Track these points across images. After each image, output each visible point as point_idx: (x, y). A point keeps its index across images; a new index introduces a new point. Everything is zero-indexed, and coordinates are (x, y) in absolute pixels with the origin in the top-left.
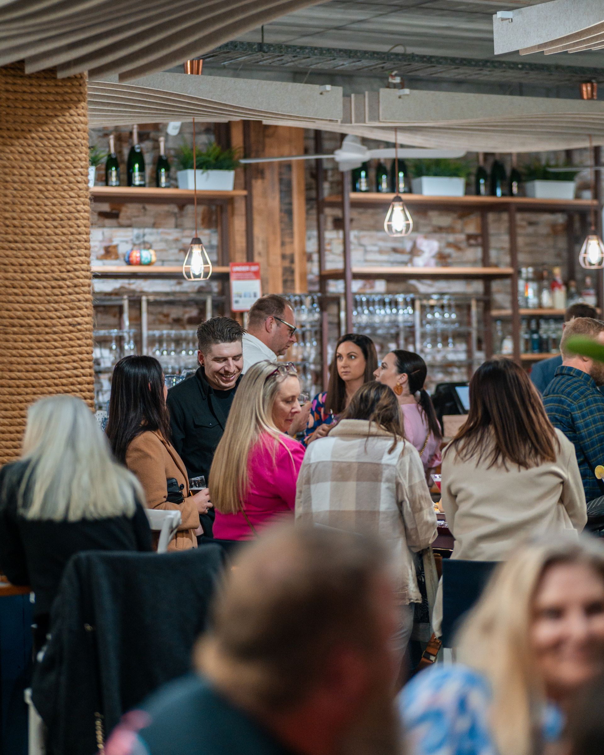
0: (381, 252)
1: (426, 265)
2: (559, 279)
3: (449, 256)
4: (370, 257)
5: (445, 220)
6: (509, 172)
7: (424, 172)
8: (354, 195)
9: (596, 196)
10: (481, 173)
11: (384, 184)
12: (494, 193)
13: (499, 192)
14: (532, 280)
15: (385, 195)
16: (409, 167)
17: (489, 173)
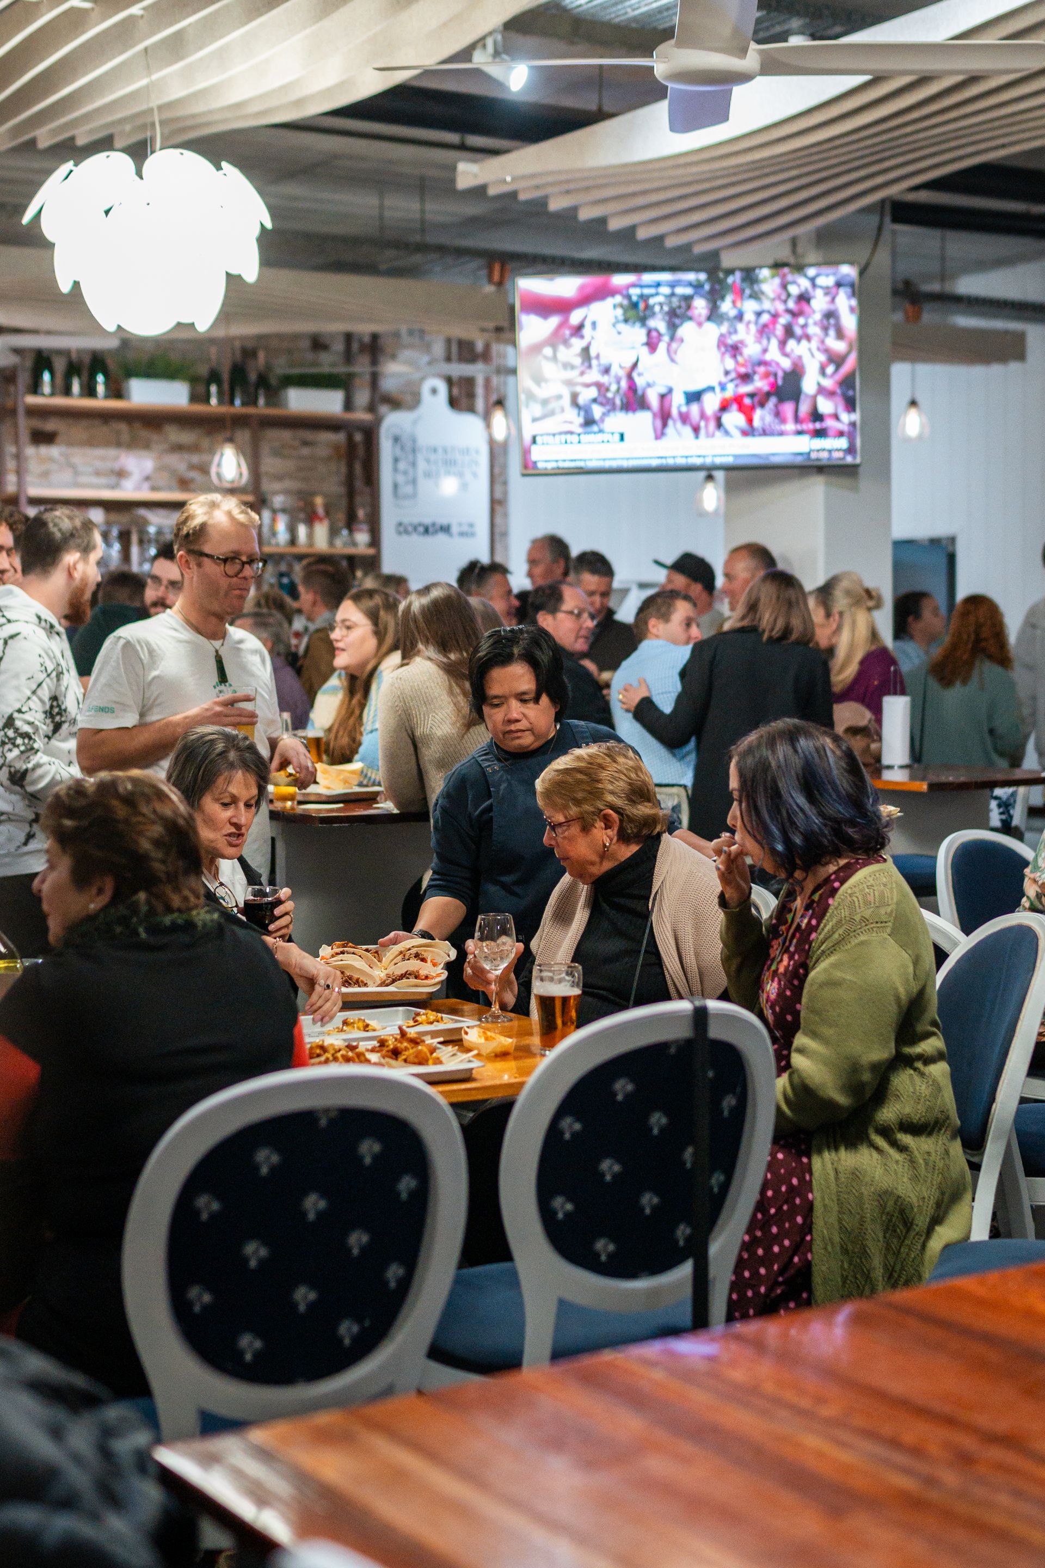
0: (98, 473)
2: (320, 511)
3: (192, 481)
4: (83, 479)
5: (188, 437)
6: (253, 377)
7: (132, 371)
8: (31, 400)
9: (372, 408)
10: (214, 377)
11: (76, 387)
12: (232, 402)
13: (238, 402)
14: (284, 511)
15: (77, 401)
16: (112, 365)
17: (226, 376)
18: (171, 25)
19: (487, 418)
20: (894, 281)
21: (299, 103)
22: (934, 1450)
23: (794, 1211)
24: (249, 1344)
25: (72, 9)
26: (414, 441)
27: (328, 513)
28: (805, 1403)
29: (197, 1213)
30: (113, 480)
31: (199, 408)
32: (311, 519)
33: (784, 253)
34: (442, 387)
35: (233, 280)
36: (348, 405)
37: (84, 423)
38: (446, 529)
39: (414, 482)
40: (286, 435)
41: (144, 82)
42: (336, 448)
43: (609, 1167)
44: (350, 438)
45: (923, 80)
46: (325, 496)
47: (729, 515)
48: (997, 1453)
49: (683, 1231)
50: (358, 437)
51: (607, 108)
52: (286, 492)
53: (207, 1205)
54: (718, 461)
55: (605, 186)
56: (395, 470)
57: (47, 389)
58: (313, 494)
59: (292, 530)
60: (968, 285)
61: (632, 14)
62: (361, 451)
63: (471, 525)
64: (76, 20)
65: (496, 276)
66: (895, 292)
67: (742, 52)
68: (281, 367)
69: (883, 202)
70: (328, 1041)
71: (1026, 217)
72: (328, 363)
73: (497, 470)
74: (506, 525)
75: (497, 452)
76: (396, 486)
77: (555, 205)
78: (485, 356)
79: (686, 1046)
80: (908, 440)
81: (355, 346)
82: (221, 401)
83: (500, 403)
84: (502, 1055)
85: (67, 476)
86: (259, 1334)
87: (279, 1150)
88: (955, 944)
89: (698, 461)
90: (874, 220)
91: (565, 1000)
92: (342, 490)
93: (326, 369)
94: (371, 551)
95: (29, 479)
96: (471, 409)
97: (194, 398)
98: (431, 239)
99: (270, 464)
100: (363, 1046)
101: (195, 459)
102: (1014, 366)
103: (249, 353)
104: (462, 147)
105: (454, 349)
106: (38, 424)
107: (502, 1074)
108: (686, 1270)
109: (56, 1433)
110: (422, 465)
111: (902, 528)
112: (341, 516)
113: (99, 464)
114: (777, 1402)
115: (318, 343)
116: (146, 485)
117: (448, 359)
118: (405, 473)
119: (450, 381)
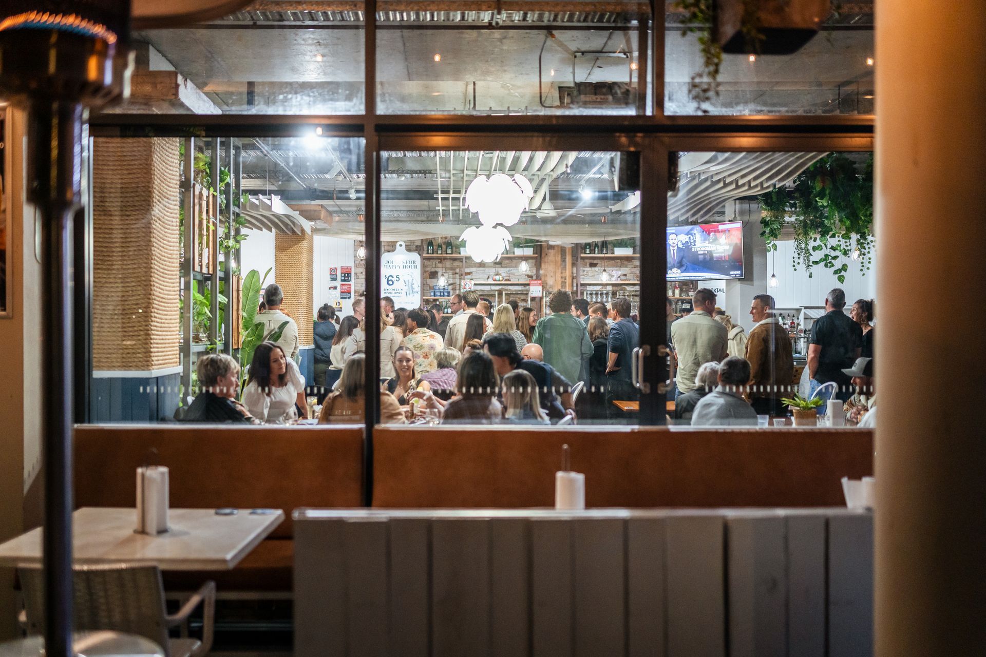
7: (615, 246)
8: (583, 255)
11: (597, 251)
106: (591, 261)
116: (619, 279)
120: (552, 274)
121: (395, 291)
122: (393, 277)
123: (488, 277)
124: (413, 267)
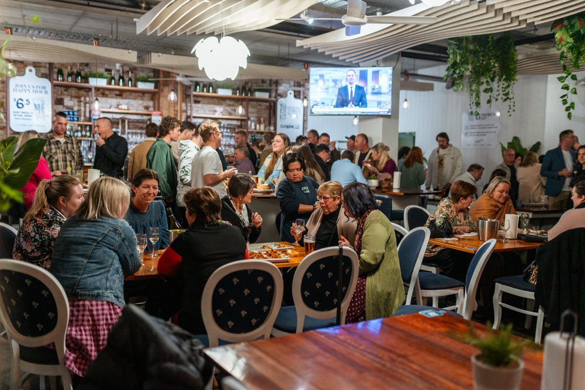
0: (210, 111)
1: (219, 115)
2: (262, 121)
3: (232, 113)
4: (206, 112)
5: (231, 103)
6: (247, 89)
7: (218, 87)
8: (194, 93)
9: (276, 97)
10: (238, 89)
11: (205, 90)
12: (242, 95)
13: (243, 95)
14: (254, 121)
15: (205, 93)
16: (214, 85)
17: (241, 89)
18: (228, 7)
19: (303, 100)
20: (402, 70)
21: (258, 26)
22: (386, 358)
23: (361, 295)
24: (230, 324)
25: (205, 2)
26: (285, 105)
27: (264, 122)
28: (356, 345)
29: (219, 292)
30: (213, 113)
31: (234, 96)
32: (260, 123)
33: (375, 64)
34: (293, 93)
35: (241, 68)
36: (270, 96)
37: (207, 99)
38: (292, 127)
39: (285, 115)
40: (255, 103)
41: (221, 20)
42: (267, 106)
43: (318, 285)
44: (270, 104)
45: (406, 25)
46: (263, 118)
47: (359, 126)
48: (400, 359)
49: (335, 301)
50: (272, 104)
51: (333, 28)
52: (254, 117)
53: (222, 291)
54: (357, 113)
55: (332, 47)
56: (281, 112)
57: (198, 90)
58: (261, 117)
59: (256, 126)
60: (421, 72)
61: (339, 6)
62: (273, 107)
63: (298, 126)
64: (205, 5)
65: (306, 67)
66: (402, 73)
67: (363, 17)
68: (254, 87)
69: (399, 52)
70: (254, 251)
71: (434, 56)
72: (266, 86)
73: (305, 113)
74: (307, 126)
75: (305, 109)
76: (281, 116)
77: (320, 51)
78: (303, 86)
79: (337, 257)
80: (404, 109)
81: (272, 82)
82: (239, 95)
83: (305, 97)
84: (296, 256)
85: (202, 111)
86: (233, 321)
87: (239, 279)
88: (406, 234)
89: (352, 113)
90: (397, 56)
91: (311, 244)
92: (268, 117)
93: (264, 88)
94: (274, 132)
95: (193, 112)
96: (300, 98)
97: (233, 94)
98: (290, 57)
99: (251, 110)
100: (263, 253)
101: (233, 108)
102: (431, 92)
103: (247, 83)
104: (298, 36)
105: (296, 83)
106: (195, 98)
107: (295, 261)
108: (335, 310)
109: (179, 346)
110: (287, 111)
111: (401, 130)
112: (267, 123)
113: (210, 109)
114: (350, 344)
115: (263, 81)
116: (221, 114)
117: (294, 86)
118: (283, 113)
119: (295, 91)
120: (167, 107)
121: (26, 114)
122: (22, 100)
123: (111, 107)
124: (43, 92)
